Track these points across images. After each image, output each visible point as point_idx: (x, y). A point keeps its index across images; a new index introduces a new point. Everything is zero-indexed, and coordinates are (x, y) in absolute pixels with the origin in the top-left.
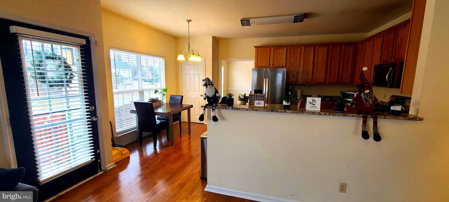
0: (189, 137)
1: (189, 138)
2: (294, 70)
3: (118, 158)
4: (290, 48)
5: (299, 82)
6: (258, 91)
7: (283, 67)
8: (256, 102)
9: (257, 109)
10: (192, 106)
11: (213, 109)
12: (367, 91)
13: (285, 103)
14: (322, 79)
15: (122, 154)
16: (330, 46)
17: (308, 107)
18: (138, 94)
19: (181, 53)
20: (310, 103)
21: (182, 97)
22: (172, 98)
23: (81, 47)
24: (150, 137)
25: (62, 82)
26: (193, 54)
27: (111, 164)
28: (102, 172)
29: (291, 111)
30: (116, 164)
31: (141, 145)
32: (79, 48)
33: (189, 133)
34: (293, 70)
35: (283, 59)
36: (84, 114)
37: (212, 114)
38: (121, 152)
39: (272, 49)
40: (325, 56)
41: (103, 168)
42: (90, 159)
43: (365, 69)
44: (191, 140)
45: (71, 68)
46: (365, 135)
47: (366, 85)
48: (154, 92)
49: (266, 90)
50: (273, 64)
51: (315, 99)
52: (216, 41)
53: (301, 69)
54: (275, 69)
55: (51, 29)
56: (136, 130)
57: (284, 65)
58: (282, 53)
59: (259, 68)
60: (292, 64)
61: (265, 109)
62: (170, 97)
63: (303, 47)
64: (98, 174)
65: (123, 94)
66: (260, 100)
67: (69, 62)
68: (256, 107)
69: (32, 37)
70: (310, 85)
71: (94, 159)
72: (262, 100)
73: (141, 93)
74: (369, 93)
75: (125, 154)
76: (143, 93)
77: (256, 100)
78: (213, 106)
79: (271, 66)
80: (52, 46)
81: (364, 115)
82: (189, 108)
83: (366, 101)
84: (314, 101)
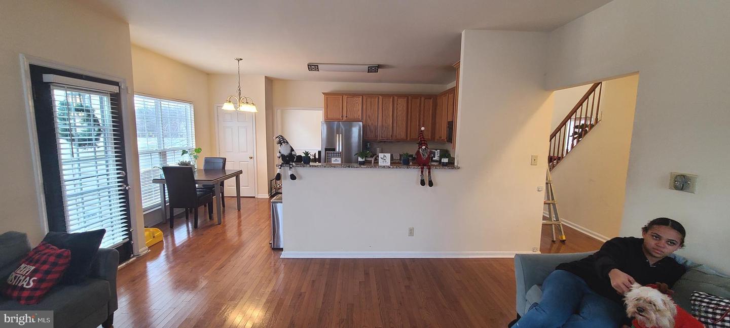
0: (238, 215)
1: (239, 217)
2: (372, 124)
3: (151, 241)
4: (366, 96)
5: (378, 139)
6: (330, 149)
7: (359, 121)
8: (333, 159)
9: (335, 166)
10: (241, 172)
11: (290, 168)
12: (424, 147)
13: (360, 159)
14: (403, 135)
15: (154, 237)
16: (410, 98)
17: (381, 162)
18: (158, 156)
19: (230, 101)
20: (382, 158)
21: (225, 160)
22: (208, 161)
23: (111, 95)
24: (181, 217)
25: (90, 140)
26: (247, 103)
27: (144, 248)
28: (134, 258)
29: (365, 166)
30: (149, 248)
31: (172, 227)
32: (109, 97)
33: (239, 210)
34: (370, 124)
35: (359, 110)
36: (114, 180)
37: (290, 173)
38: (153, 233)
39: (345, 97)
40: (405, 108)
41: (135, 253)
42: (122, 240)
43: (423, 129)
44: (242, 218)
45: (98, 122)
46: (423, 183)
47: (423, 142)
48: (181, 153)
49: (339, 148)
50: (346, 117)
51: (385, 154)
52: (270, 82)
53: (380, 124)
54: (350, 122)
55: (82, 75)
56: (160, 207)
57: (360, 117)
58: (357, 103)
59: (329, 121)
60: (369, 117)
61: (341, 166)
62: (205, 160)
63: (380, 97)
64: (131, 260)
65: (152, 154)
66: (337, 157)
67: (98, 114)
68: (333, 164)
69: (68, 86)
70: (391, 142)
71: (128, 240)
72: (338, 157)
73: (163, 154)
74: (425, 148)
75: (158, 236)
76: (166, 155)
77: (333, 157)
78: (290, 165)
79: (345, 118)
80: (90, 97)
81: (422, 167)
82: (237, 175)
83: (423, 155)
84: (385, 156)
